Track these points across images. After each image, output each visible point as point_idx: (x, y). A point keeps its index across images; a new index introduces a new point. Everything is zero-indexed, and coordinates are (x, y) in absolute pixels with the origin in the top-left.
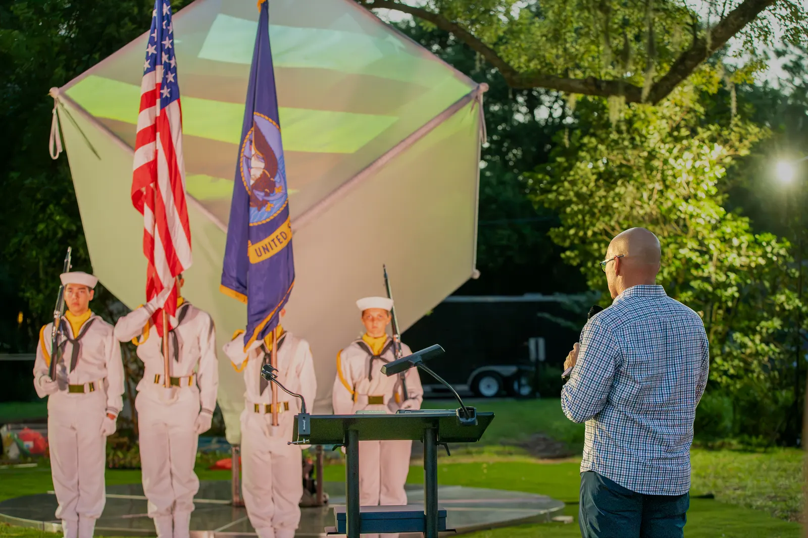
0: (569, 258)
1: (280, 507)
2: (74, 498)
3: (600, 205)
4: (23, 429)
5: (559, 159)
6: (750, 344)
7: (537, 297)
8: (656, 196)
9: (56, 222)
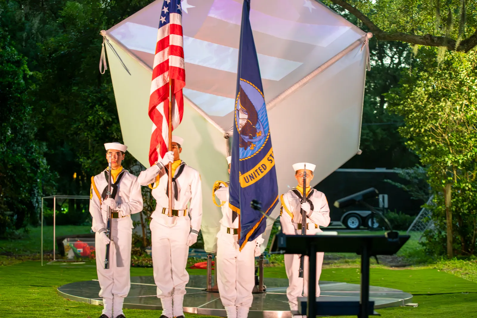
0: (409, 145)
1: (240, 293)
2: (111, 284)
3: (430, 113)
4: (77, 241)
5: (404, 85)
7: (383, 170)
8: (464, 108)
9: (99, 115)
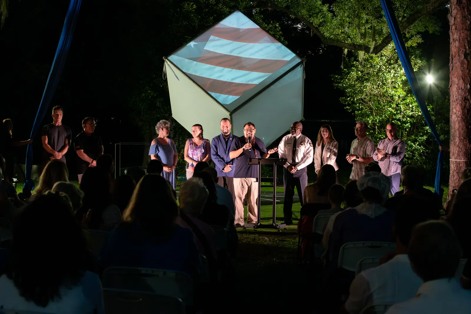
0: (347, 109)
3: (358, 89)
6: (414, 145)
